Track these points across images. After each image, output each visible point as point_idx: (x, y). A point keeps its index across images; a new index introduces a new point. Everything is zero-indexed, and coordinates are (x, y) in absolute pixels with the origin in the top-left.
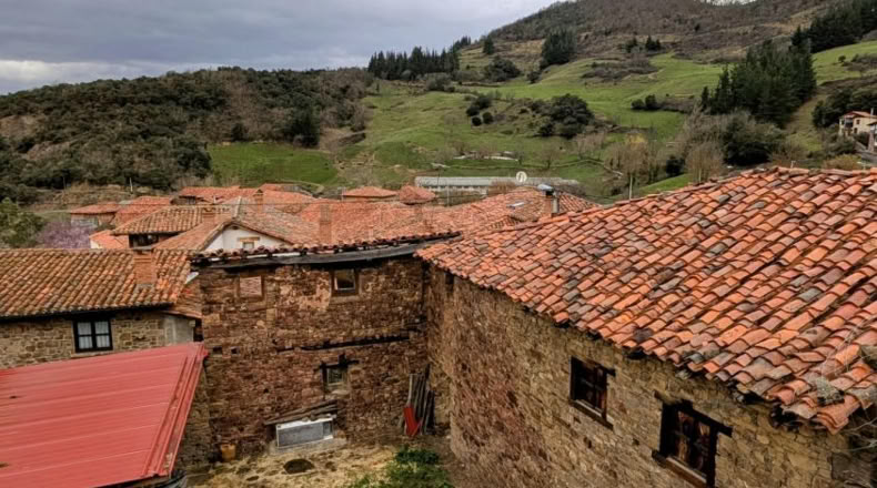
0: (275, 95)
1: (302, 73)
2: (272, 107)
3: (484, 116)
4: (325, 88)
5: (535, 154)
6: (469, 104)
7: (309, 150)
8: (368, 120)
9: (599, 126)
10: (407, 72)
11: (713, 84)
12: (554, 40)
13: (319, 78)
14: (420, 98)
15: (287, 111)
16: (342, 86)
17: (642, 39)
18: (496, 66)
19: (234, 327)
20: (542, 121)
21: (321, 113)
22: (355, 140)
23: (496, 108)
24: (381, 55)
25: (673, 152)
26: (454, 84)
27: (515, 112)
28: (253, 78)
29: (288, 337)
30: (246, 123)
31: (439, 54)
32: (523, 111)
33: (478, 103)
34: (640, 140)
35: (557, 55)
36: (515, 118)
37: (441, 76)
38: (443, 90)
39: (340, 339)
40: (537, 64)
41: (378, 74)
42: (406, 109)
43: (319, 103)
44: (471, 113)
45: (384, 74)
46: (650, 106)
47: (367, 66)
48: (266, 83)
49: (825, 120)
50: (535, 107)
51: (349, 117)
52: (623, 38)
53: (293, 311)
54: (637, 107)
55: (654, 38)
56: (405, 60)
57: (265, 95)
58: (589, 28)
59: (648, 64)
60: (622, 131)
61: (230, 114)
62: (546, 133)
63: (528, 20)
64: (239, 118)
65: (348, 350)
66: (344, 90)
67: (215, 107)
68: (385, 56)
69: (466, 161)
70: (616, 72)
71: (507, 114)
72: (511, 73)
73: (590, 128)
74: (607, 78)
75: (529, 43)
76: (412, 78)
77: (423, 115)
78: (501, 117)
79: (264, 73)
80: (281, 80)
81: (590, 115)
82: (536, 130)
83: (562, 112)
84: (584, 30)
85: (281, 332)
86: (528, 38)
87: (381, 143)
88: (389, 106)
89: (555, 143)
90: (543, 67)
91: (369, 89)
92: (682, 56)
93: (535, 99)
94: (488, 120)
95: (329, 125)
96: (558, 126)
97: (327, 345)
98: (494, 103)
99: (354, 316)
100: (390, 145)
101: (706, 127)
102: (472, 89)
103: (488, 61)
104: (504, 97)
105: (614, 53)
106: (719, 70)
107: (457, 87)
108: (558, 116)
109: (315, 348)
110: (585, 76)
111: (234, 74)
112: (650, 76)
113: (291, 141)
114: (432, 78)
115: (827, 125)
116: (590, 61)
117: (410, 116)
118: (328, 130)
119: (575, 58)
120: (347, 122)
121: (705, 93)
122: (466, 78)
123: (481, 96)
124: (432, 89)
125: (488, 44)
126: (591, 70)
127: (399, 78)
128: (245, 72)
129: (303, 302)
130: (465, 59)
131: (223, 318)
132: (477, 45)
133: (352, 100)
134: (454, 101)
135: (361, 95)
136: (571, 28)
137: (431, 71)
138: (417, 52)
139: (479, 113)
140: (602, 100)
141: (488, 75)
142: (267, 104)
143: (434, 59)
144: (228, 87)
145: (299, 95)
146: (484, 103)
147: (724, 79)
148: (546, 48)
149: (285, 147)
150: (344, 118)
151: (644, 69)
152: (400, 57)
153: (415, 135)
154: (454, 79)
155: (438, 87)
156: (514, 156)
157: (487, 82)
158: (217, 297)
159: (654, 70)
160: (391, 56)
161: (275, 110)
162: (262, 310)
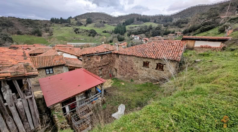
0: (27, 24)
1: (34, 20)
2: (27, 27)
3: (78, 32)
4: (41, 24)
5: (88, 39)
6: (74, 29)
7: (40, 37)
8: (53, 31)
9: (98, 35)
10: (60, 22)
11: (114, 29)
12: (88, 19)
13: (39, 22)
14: (63, 28)
15: (32, 28)
16: (45, 24)
17: (103, 21)
18: (78, 23)
19: (88, 65)
20: (88, 34)
21: (41, 29)
22: (51, 35)
23: (80, 31)
24: (53, 18)
25: (110, 39)
26: (70, 25)
27: (83, 31)
28: (19, 20)
29: (95, 66)
30: (21, 30)
31: (66, 19)
32: (85, 31)
33: (76, 29)
34: (105, 37)
35: (89, 22)
36: (83, 33)
37: (67, 23)
38: (68, 26)
39: (101, 65)
40: (86, 23)
41: (53, 22)
42: (61, 29)
43: (40, 27)
44: (75, 31)
45: (55, 22)
46: (105, 32)
47: (50, 20)
48: (24, 21)
49: (129, 35)
50: (87, 31)
51: (48, 30)
52: (100, 20)
53: (96, 62)
54: (103, 32)
55: (104, 21)
56: (59, 20)
57: (24, 24)
58: (94, 18)
59: (104, 25)
60: (102, 36)
61: (15, 28)
62: (90, 35)
63: (83, 15)
64: (18, 29)
65: (102, 67)
66: (46, 25)
67: (10, 26)
68: (54, 18)
69: (76, 40)
70: (99, 26)
71: (82, 32)
72: (81, 24)
73: (97, 35)
74: (98, 27)
75: (84, 19)
76: (61, 23)
77: (65, 31)
78: (81, 32)
79: (23, 19)
80: (28, 21)
81: (96, 33)
82: (88, 35)
83: (92, 32)
84: (93, 18)
85: (94, 65)
86: (83, 18)
87: (57, 36)
88: (57, 29)
89: (91, 37)
90: (87, 24)
91: (52, 25)
92: (108, 24)
93: (87, 30)
94: (79, 33)
95: (44, 32)
96: (91, 34)
97: (100, 67)
98: (79, 30)
99: (103, 62)
100: (59, 37)
101: (114, 36)
102: (74, 27)
103: (76, 22)
104: (81, 29)
105: (98, 23)
106: (114, 27)
107: (71, 26)
108: (91, 33)
109: (98, 67)
110: (94, 26)
111: (14, 19)
112: (105, 27)
113: (35, 35)
114: (66, 24)
115: (129, 36)
116: (95, 24)
117: (62, 31)
118: (44, 33)
119: (92, 23)
120: (48, 32)
121: (113, 31)
122: (72, 24)
123: (76, 28)
124: (66, 26)
125: (76, 18)
126: (95, 25)
127: (58, 23)
128: (17, 18)
129: (97, 60)
130: (72, 21)
131: (87, 64)
132: (73, 18)
133: (48, 27)
134: (71, 29)
135: (50, 26)
136: (91, 18)
137: (65, 22)
138: (61, 18)
139: (76, 31)
140: (98, 30)
141: (77, 24)
142: (26, 26)
143: (65, 20)
144: (13, 22)
145: (34, 25)
146: (77, 30)
147: (115, 29)
148: (87, 20)
149: (33, 36)
150: (47, 31)
151: (103, 26)
152: (58, 19)
153: (64, 35)
154: (70, 24)
155: (67, 26)
156: (85, 39)
157: (77, 26)
158: (86, 60)
159: (105, 26)
160: (56, 19)
161: (28, 28)
162: (92, 62)
